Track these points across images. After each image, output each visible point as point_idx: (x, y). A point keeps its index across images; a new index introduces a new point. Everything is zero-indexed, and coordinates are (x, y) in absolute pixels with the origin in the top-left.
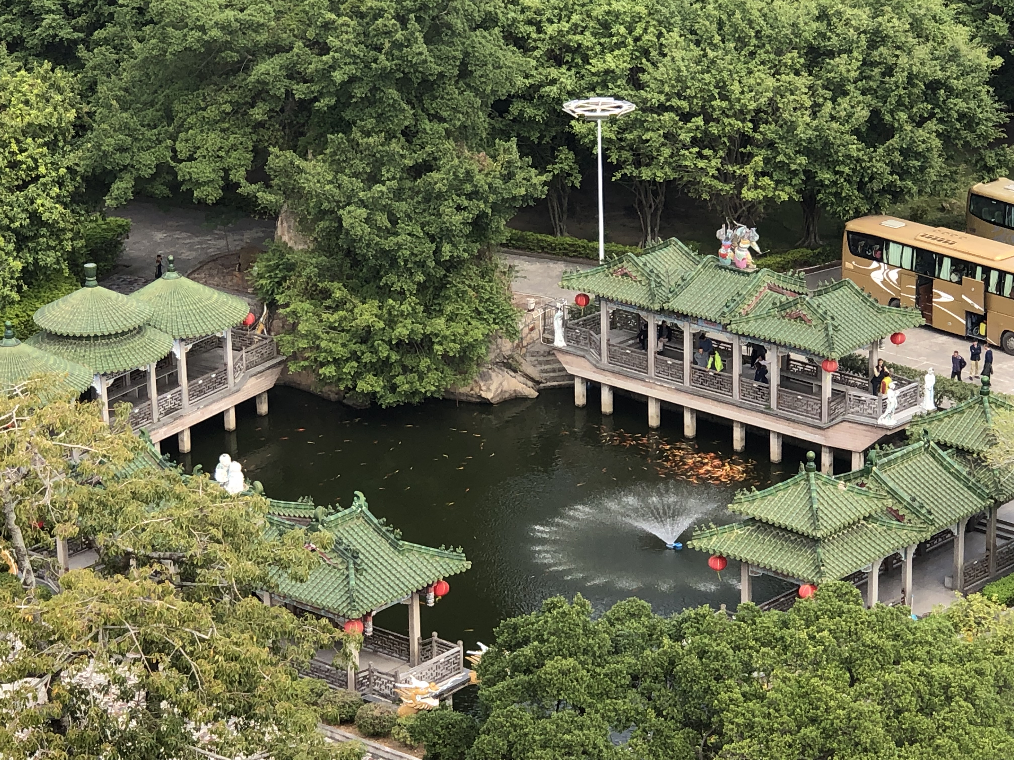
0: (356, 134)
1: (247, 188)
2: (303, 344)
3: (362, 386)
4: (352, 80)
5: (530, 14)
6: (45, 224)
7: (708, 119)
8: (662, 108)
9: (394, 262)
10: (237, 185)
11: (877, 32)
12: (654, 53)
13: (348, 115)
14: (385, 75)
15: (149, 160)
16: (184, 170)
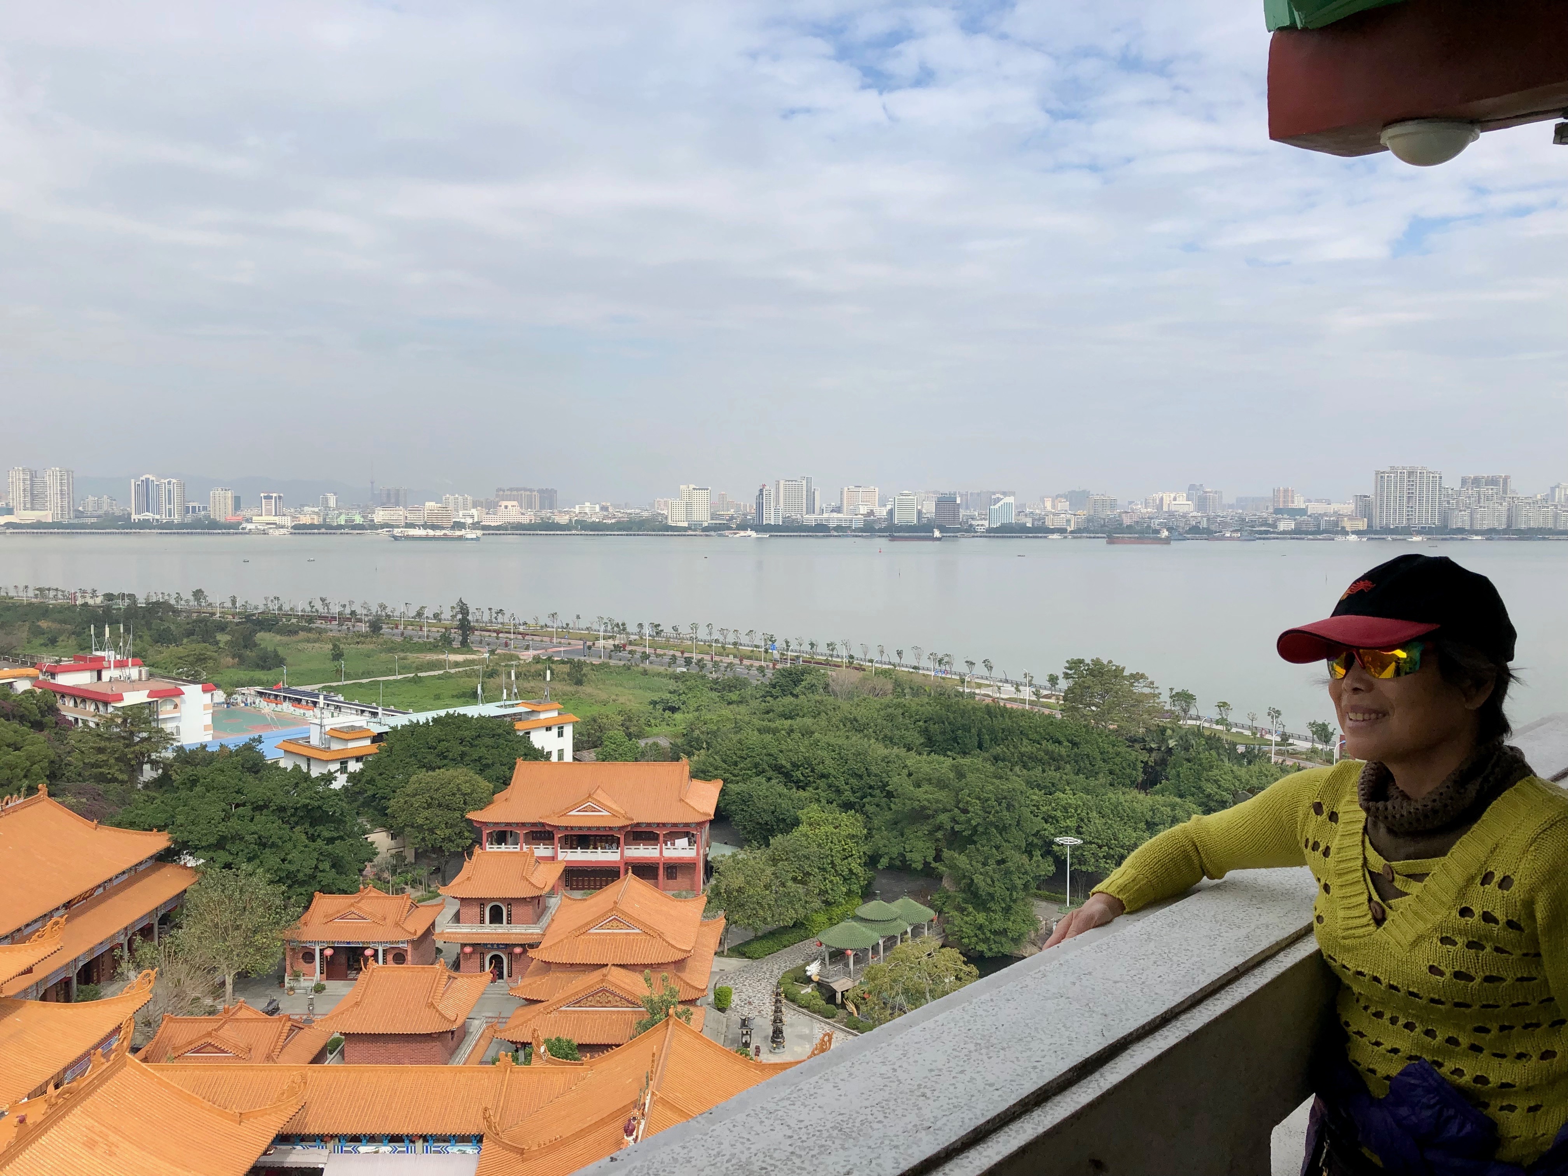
0: (978, 846)
1: (934, 865)
2: (956, 929)
3: (978, 948)
4: (979, 824)
5: (1034, 803)
6: (855, 874)
7: (1109, 848)
8: (1091, 843)
9: (993, 898)
10: (930, 863)
11: (1174, 817)
12: (1086, 820)
13: (975, 838)
14: (992, 824)
15: (895, 851)
16: (908, 856)
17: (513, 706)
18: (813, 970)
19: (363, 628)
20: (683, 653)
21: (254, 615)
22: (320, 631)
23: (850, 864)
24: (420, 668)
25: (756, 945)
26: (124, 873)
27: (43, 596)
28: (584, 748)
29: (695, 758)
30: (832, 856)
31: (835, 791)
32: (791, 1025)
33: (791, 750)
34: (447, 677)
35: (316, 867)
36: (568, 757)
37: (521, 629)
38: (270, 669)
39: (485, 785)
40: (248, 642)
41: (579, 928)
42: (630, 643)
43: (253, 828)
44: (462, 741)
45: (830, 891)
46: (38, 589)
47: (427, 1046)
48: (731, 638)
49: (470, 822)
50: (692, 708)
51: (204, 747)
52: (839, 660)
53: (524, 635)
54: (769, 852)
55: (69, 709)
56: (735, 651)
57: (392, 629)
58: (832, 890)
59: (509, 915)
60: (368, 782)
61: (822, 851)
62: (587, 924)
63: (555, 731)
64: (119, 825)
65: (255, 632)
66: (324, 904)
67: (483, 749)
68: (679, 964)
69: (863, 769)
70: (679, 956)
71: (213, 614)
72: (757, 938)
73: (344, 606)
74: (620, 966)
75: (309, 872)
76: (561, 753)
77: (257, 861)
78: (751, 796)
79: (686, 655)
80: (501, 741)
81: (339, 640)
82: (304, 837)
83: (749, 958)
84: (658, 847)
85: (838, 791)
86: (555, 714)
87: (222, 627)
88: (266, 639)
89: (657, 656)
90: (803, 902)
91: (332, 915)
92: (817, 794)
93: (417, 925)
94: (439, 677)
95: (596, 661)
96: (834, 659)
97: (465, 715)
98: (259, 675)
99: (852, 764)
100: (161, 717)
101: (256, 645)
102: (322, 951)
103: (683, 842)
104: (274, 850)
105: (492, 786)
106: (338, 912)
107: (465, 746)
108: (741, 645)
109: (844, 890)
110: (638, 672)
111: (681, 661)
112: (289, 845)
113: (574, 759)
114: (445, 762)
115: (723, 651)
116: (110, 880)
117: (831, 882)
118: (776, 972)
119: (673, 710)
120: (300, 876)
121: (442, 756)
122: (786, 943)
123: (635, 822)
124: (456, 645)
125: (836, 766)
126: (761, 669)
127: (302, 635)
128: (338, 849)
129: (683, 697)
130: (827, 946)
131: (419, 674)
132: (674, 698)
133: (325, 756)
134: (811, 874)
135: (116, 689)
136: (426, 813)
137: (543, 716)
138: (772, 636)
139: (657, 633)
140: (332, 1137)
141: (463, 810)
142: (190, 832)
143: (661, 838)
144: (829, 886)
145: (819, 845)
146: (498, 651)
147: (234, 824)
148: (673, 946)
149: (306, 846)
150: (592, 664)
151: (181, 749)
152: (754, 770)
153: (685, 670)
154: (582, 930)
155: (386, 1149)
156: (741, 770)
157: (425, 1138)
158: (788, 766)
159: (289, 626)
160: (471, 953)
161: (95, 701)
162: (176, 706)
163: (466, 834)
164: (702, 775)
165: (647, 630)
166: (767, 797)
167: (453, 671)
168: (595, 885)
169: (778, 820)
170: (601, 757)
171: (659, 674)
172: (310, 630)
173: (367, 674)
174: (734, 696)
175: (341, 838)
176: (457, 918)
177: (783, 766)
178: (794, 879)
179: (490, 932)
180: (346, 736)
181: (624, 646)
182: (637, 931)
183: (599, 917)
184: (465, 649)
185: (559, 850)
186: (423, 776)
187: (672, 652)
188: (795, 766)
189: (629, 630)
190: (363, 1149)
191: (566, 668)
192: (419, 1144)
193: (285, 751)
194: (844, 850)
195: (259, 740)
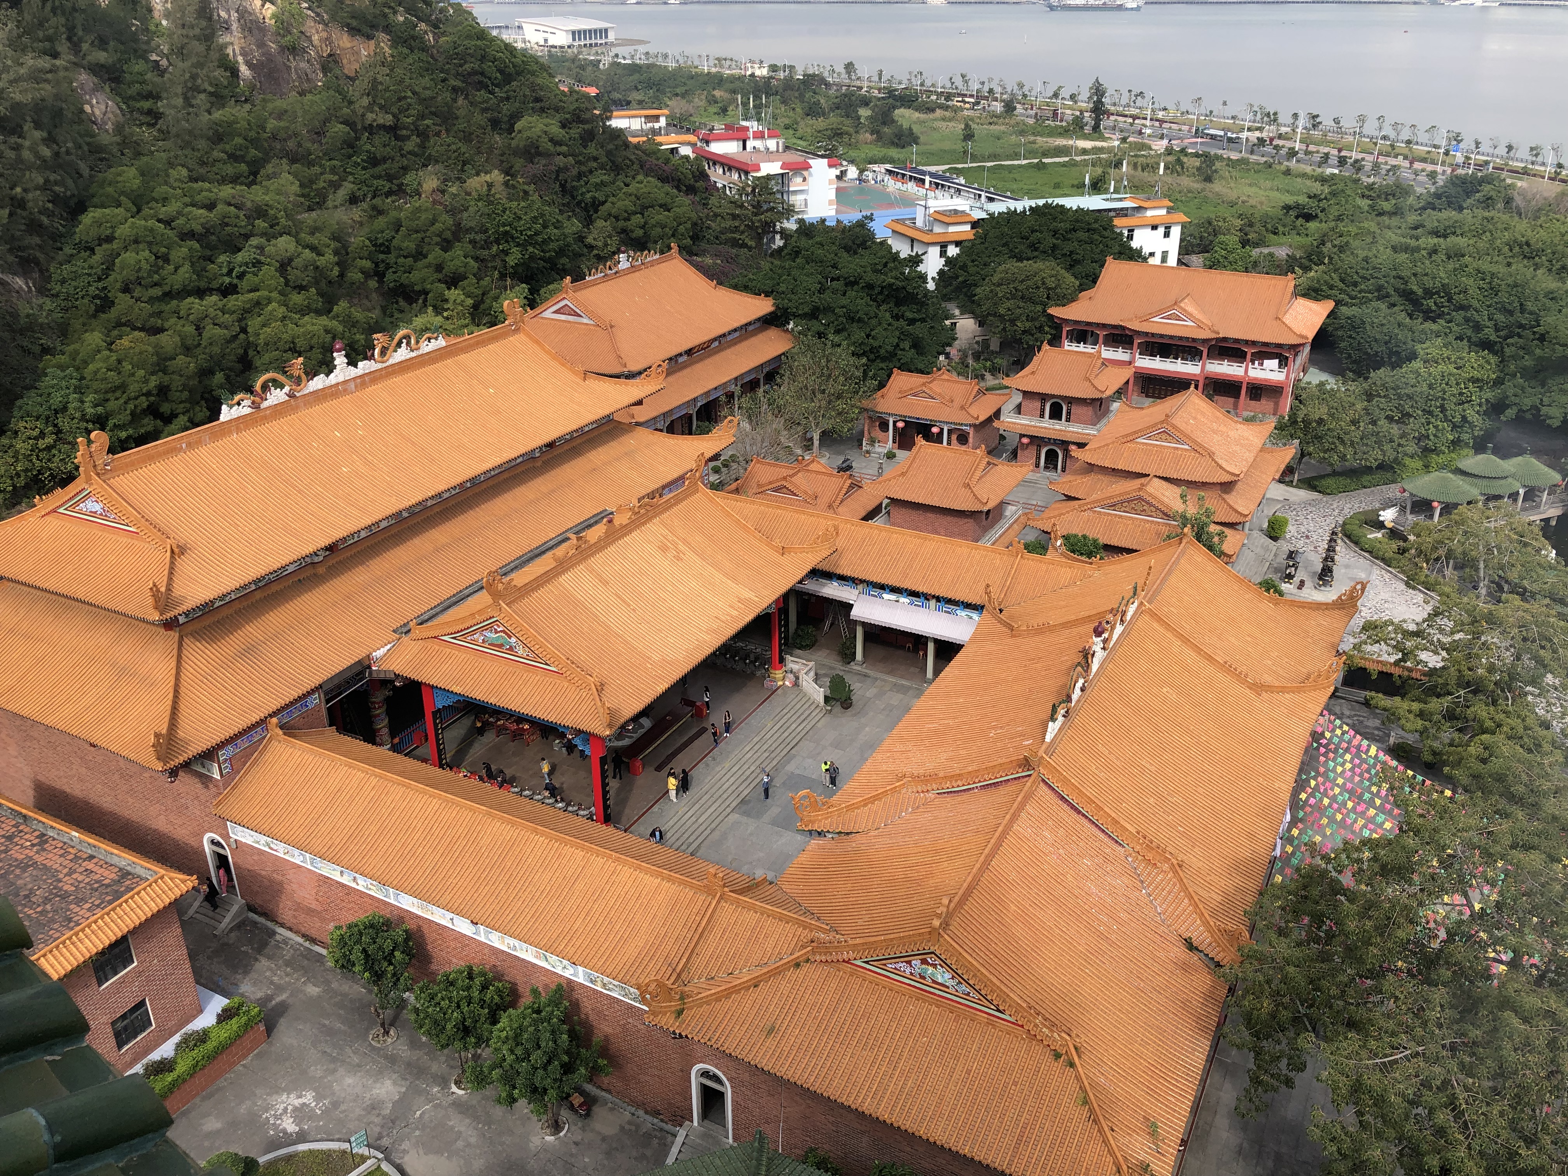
6: (1469, 422)
15: (1527, 403)
16: (1544, 410)
17: (1121, 200)
18: (1388, 516)
19: (998, 107)
20: (1340, 151)
21: (896, 90)
22: (956, 110)
23: (1464, 410)
24: (1045, 154)
25: (1330, 481)
26: (735, 330)
27: (721, 66)
28: (1194, 252)
29: (1312, 274)
30: (1443, 399)
31: (1473, 327)
32: (1347, 567)
33: (1426, 275)
34: (1073, 164)
35: (898, 345)
36: (1172, 261)
37: (1160, 115)
38: (903, 147)
39: (1070, 280)
40: (884, 117)
41: (1127, 435)
42: (1280, 137)
43: (844, 301)
44: (1055, 233)
45: (1432, 437)
46: (717, 59)
47: (962, 521)
48: (1405, 135)
49: (1051, 317)
50: (1331, 217)
51: (823, 221)
52: (1543, 169)
53: (1161, 121)
54: (1366, 385)
55: (718, 176)
56: (1406, 151)
57: (1026, 109)
58: (1435, 436)
59: (1069, 413)
60: (961, 268)
61: (1432, 393)
62: (1135, 432)
63: (1161, 230)
64: (735, 287)
65: (894, 108)
66: (901, 380)
67: (1075, 243)
68: (1227, 487)
69: (1516, 304)
70: (1226, 478)
71: (861, 88)
72: (1335, 474)
73: (983, 83)
74: (1159, 477)
75: (890, 348)
76: (1165, 256)
77: (845, 334)
78: (1364, 323)
79: (1343, 154)
80: (1096, 237)
81: (972, 120)
82: (888, 314)
83: (1320, 492)
84: (1244, 365)
85: (1478, 327)
86: (1163, 212)
87: (865, 102)
88: (905, 116)
89: (1307, 153)
90: (1395, 445)
91: (905, 391)
92: (1449, 328)
93: (981, 411)
94: (1064, 165)
95: (1234, 156)
96: (1537, 167)
97: (1062, 206)
98: (894, 152)
99: (1503, 297)
100: (791, 189)
101: (893, 121)
102: (895, 423)
103: (1273, 364)
104: (861, 325)
105: (1078, 283)
106: (911, 389)
107: (1057, 239)
108: (1417, 143)
109: (1451, 437)
110: (1278, 171)
111: (1333, 161)
112: (874, 322)
113: (1180, 262)
114: (1036, 254)
115: (1392, 151)
116: (724, 335)
117: (1436, 427)
118: (1346, 511)
119: (1309, 217)
120: (882, 351)
121: (1033, 247)
122: (1365, 484)
123: (1221, 336)
124: (1088, 129)
125: (1481, 298)
126: (1432, 175)
127: (939, 113)
128: (919, 330)
129: (1324, 204)
130: (1411, 494)
131: (1045, 160)
132: (1313, 203)
133: (926, 238)
134: (1411, 416)
135: (754, 159)
136: (1008, 304)
137: (1149, 213)
138: (1458, 135)
139: (1314, 126)
140: (862, 581)
141: (1045, 305)
142: (790, 301)
143: (1249, 357)
144: (1432, 430)
145: (1430, 386)
146: (1130, 139)
147: (827, 296)
148: (1221, 467)
149: (889, 325)
150: (1229, 159)
151: (801, 222)
152: (1376, 294)
153: (1336, 171)
154: (1130, 438)
155: (904, 600)
156: (1360, 292)
157: (938, 599)
158: (1420, 292)
159: (927, 103)
160: (1028, 445)
161: (739, 170)
162: (804, 180)
163: (1047, 329)
164: (1314, 294)
165: (1301, 123)
166: (1382, 325)
167: (1078, 158)
168: (1160, 394)
169: (1391, 353)
170: (1208, 263)
171: (1304, 175)
172: (946, 108)
173: (994, 157)
174: (1387, 206)
175: (923, 320)
176: (1019, 409)
177: (1412, 292)
178: (1390, 419)
179: (1048, 427)
180: (947, 220)
181: (1272, 140)
182: (1187, 447)
183: (1148, 427)
184: (1097, 135)
185: (1137, 356)
186: (1012, 266)
187: (1326, 150)
188: (1429, 293)
189: (1280, 121)
190: (886, 596)
191: (1197, 162)
192: (933, 602)
193: (893, 231)
194: (1461, 394)
195: (871, 218)
